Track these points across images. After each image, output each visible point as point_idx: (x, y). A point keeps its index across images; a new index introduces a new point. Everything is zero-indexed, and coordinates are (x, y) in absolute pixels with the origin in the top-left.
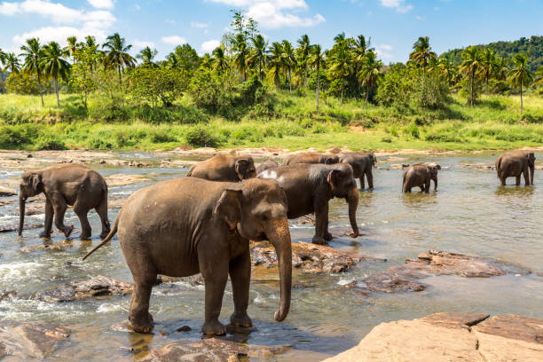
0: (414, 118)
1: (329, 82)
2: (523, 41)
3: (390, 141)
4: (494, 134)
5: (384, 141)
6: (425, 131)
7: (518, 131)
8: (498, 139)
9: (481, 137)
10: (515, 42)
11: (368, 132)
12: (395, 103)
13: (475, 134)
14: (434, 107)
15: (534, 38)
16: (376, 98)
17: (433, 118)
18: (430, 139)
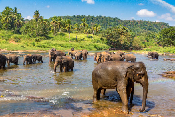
0: (35, 39)
1: (2, 24)
2: (74, 16)
3: (24, 47)
4: (60, 45)
5: (21, 47)
6: (38, 44)
7: (68, 44)
8: (62, 47)
9: (56, 46)
10: (72, 17)
11: (17, 43)
12: (28, 33)
13: (54, 45)
14: (42, 35)
15: (78, 16)
16: (21, 31)
17: (41, 39)
18: (39, 46)
